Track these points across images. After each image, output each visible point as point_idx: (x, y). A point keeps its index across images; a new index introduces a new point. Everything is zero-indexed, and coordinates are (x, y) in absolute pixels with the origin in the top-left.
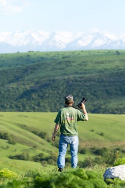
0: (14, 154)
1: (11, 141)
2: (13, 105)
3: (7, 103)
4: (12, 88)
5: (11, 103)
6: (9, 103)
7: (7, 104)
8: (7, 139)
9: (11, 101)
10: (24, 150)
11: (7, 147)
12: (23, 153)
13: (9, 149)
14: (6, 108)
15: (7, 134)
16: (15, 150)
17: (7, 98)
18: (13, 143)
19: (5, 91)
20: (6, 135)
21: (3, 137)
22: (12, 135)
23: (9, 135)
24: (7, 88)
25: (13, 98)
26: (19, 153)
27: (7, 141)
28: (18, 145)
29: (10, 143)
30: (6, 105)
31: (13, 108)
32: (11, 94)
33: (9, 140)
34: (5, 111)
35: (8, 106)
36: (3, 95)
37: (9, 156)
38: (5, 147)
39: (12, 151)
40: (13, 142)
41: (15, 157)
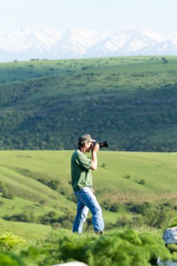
0: (11, 214)
1: (7, 195)
2: (9, 140)
4: (7, 114)
5: (7, 137)
6: (3, 137)
9: (6, 134)
10: (26, 207)
11: (1, 203)
12: (25, 212)
13: (3, 206)
16: (13, 207)
18: (10, 197)
22: (7, 185)
23: (3, 184)
25: (9, 130)
26: (18, 211)
27: (1, 194)
28: (17, 199)
29: (4, 196)
31: (8, 144)
32: (6, 123)
33: (4, 192)
35: (2, 142)
37: (3, 216)
39: (8, 208)
40: (10, 195)
41: (13, 217)
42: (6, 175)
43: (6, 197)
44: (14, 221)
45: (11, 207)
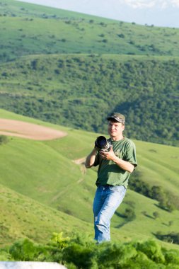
0: (166, 231)
1: (165, 205)
3: (169, 127)
6: (174, 129)
7: (169, 130)
8: (157, 199)
11: (155, 214)
13: (157, 219)
14: (165, 137)
15: (158, 187)
16: (170, 223)
17: (171, 118)
18: (169, 210)
19: (168, 103)
20: (157, 191)
21: (150, 194)
22: (168, 193)
23: (162, 191)
24: (174, 97)
26: (176, 229)
27: (157, 203)
29: (161, 207)
30: (166, 130)
33: (161, 201)
34: (163, 143)
35: (170, 134)
36: (164, 110)
37: (155, 233)
38: (151, 214)
39: (163, 224)
40: (168, 206)
41: (168, 236)
42: (169, 179)
43: (163, 208)
44: (169, 241)
45: (167, 223)
